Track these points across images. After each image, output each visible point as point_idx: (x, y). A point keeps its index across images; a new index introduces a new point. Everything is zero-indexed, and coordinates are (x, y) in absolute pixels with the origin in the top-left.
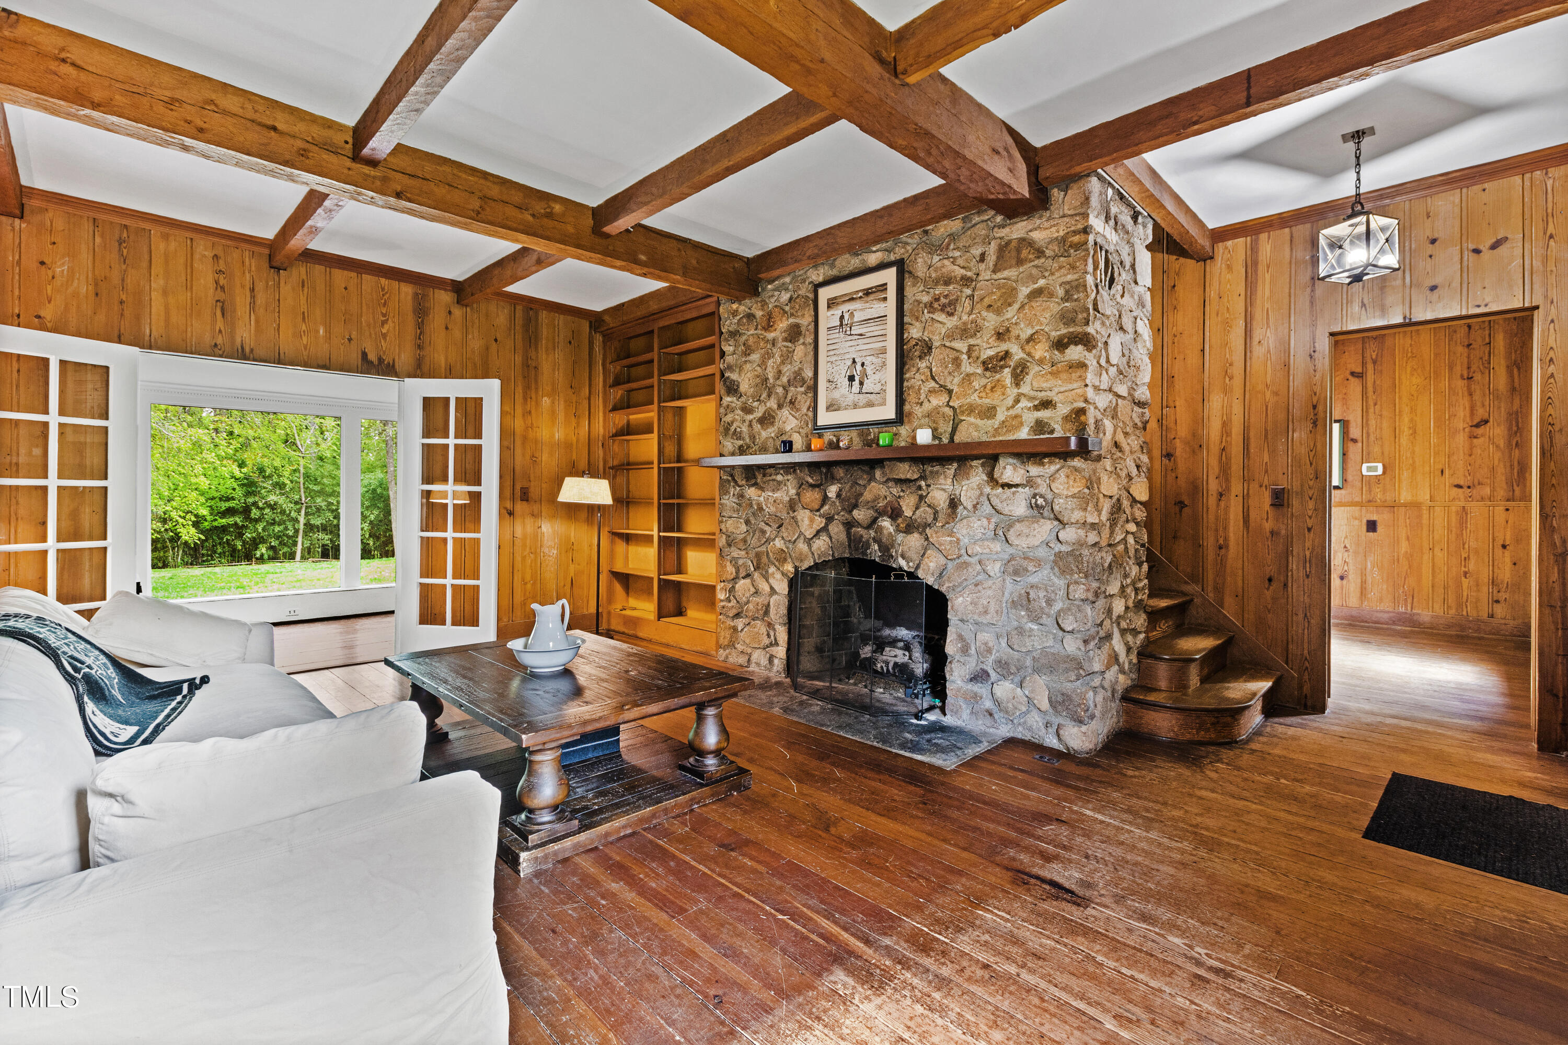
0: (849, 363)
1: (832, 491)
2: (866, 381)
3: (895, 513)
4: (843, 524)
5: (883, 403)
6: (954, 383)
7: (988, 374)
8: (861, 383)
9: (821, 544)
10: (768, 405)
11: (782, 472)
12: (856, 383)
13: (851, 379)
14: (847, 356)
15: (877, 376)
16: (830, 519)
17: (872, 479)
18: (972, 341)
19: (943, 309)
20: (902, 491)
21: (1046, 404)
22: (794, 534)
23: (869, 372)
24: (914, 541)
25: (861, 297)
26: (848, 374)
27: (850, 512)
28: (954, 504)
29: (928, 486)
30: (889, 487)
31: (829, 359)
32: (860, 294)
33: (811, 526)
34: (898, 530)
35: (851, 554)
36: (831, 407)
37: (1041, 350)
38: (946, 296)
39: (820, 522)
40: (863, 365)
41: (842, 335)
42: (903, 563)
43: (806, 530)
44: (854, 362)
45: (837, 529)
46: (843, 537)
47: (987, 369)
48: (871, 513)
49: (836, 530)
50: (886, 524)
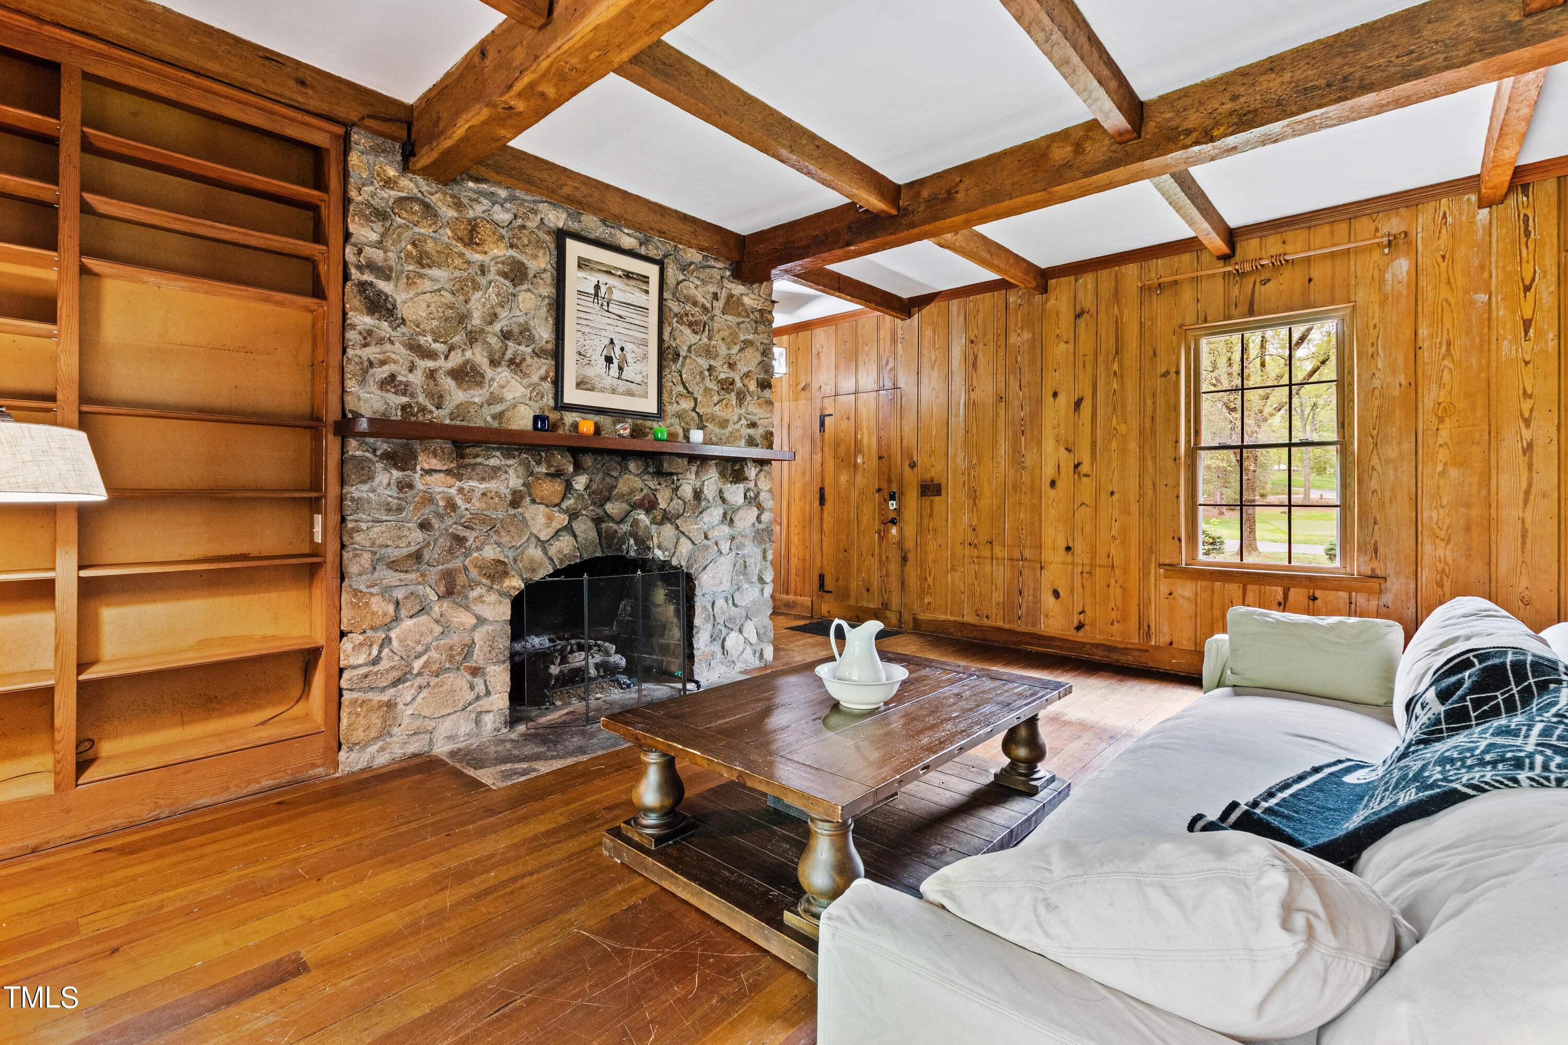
0: (607, 342)
1: (580, 482)
2: (626, 368)
3: (650, 505)
4: (593, 520)
5: (645, 395)
6: (698, 393)
7: (722, 392)
8: (621, 369)
9: (565, 544)
10: (468, 354)
11: (498, 454)
12: (614, 366)
13: (609, 360)
14: (603, 333)
15: (639, 366)
16: (573, 515)
17: (625, 469)
18: (712, 362)
19: (690, 325)
20: (659, 484)
21: (753, 425)
22: (520, 537)
23: (630, 357)
24: (668, 530)
25: (620, 276)
26: (605, 353)
27: (602, 505)
28: (698, 495)
29: (678, 480)
30: (643, 480)
31: (579, 327)
32: (620, 273)
33: (548, 525)
34: (653, 522)
35: (603, 552)
36: (581, 384)
37: (752, 386)
38: (693, 315)
39: (561, 519)
40: (622, 349)
41: (598, 307)
42: (659, 554)
43: (540, 531)
44: (612, 342)
45: (584, 527)
46: (593, 534)
47: (723, 389)
48: (625, 506)
49: (583, 527)
50: (642, 517)
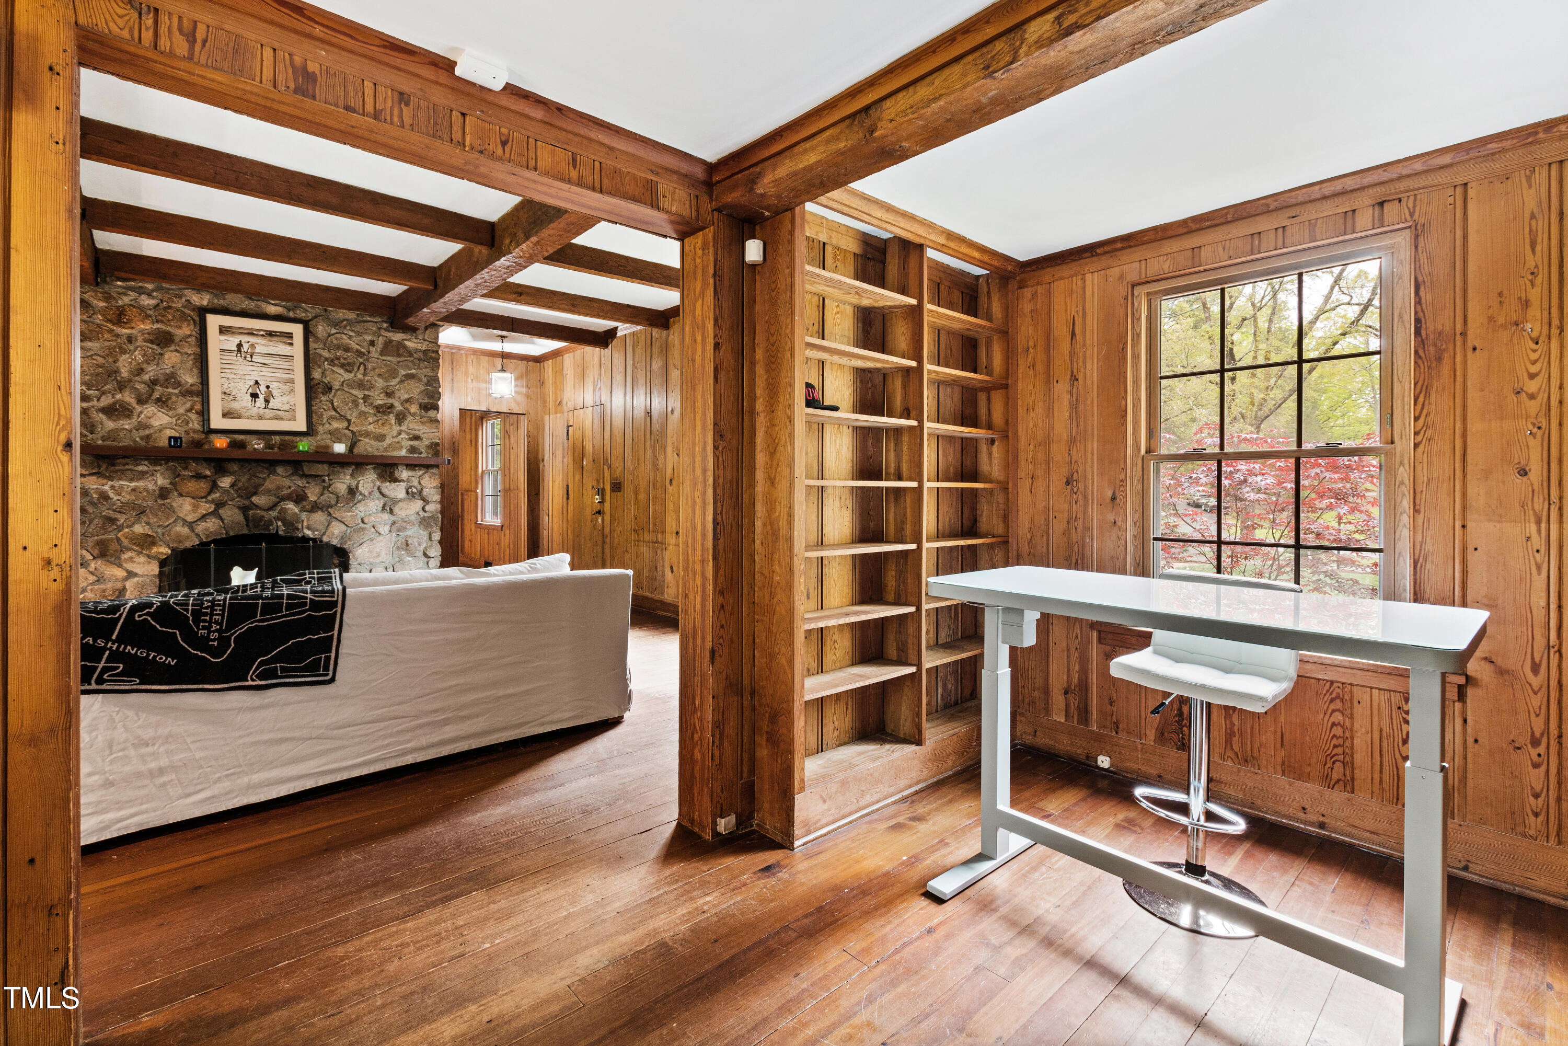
0: (252, 383)
1: (225, 482)
2: (272, 400)
3: (299, 498)
4: (239, 508)
5: (294, 418)
6: (353, 416)
7: (379, 415)
8: (267, 401)
9: (211, 525)
10: (119, 396)
11: (146, 463)
12: (260, 401)
13: (254, 396)
14: (247, 377)
15: (285, 398)
16: (219, 505)
17: (274, 473)
18: (366, 393)
19: (342, 366)
20: (308, 483)
21: (417, 438)
22: (167, 519)
23: (275, 393)
24: (319, 517)
25: (262, 335)
26: (250, 391)
27: (249, 498)
28: (352, 492)
29: (330, 480)
30: (292, 481)
31: (223, 375)
32: (262, 333)
33: (194, 511)
34: (303, 510)
35: (250, 531)
36: (226, 415)
37: (414, 408)
38: (345, 359)
39: (206, 507)
40: (268, 387)
41: (241, 360)
42: (309, 533)
43: (186, 515)
44: (257, 383)
45: (231, 514)
46: (240, 518)
47: (379, 412)
48: (273, 499)
49: (229, 513)
50: (291, 506)
